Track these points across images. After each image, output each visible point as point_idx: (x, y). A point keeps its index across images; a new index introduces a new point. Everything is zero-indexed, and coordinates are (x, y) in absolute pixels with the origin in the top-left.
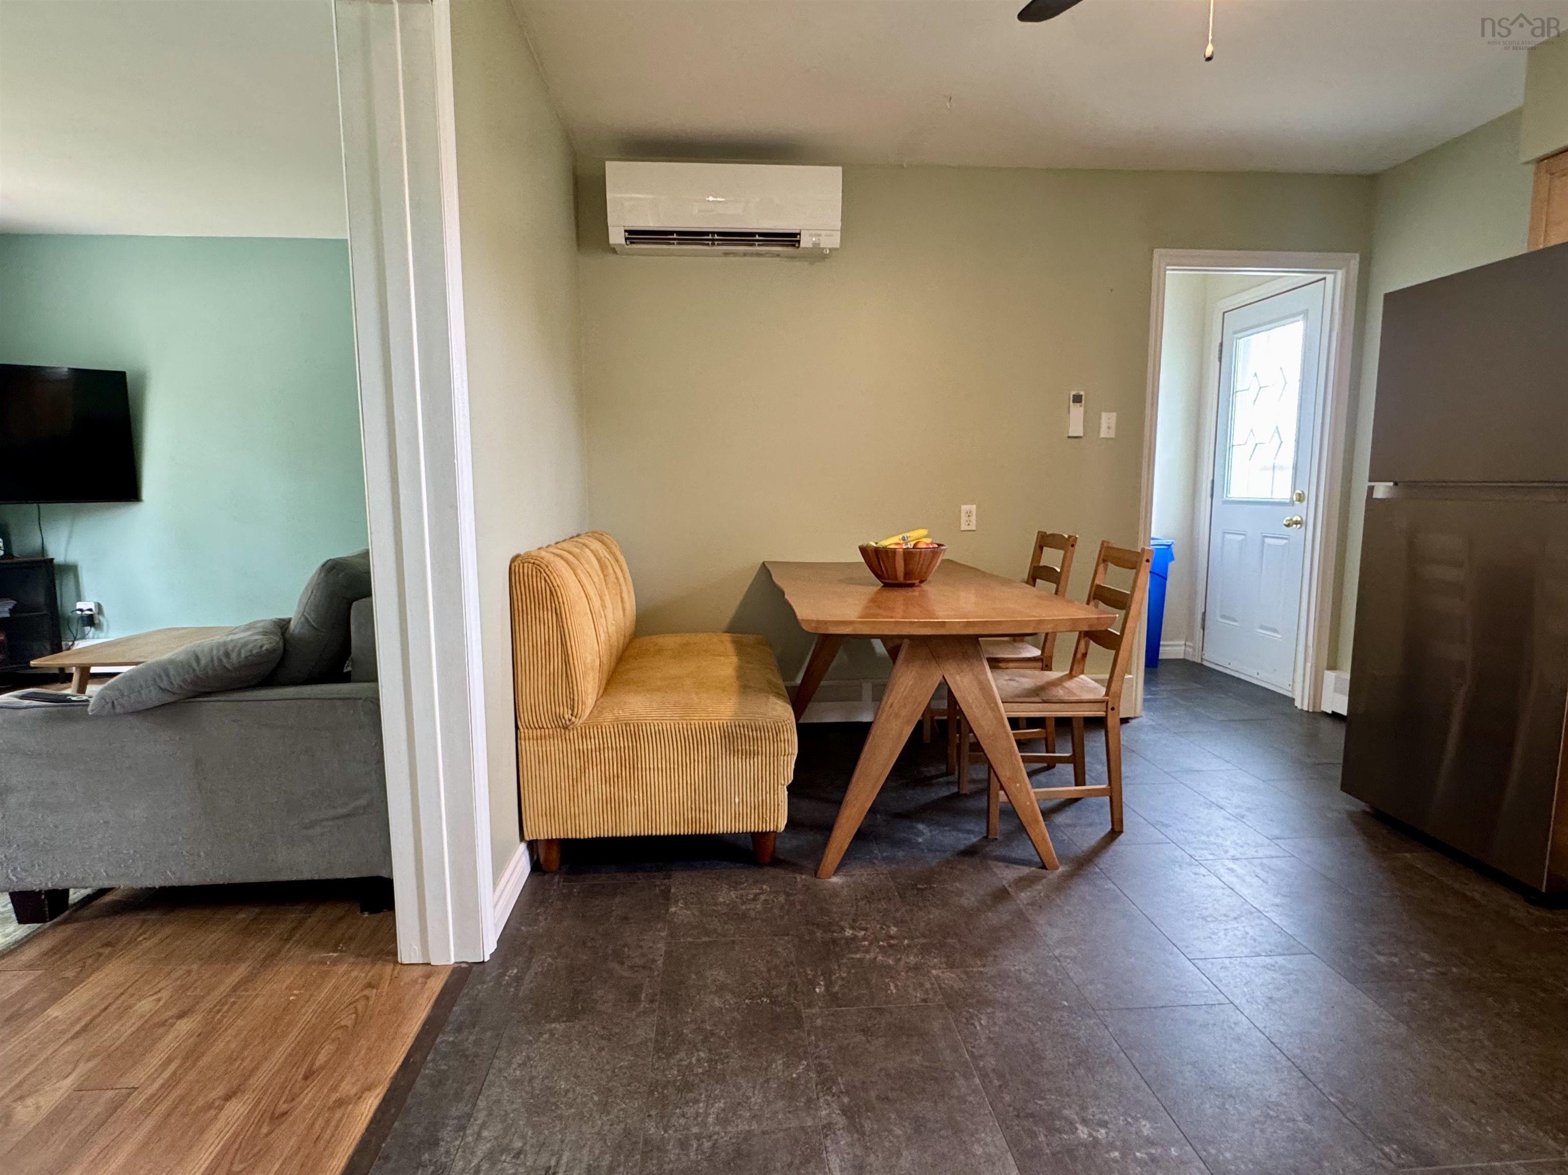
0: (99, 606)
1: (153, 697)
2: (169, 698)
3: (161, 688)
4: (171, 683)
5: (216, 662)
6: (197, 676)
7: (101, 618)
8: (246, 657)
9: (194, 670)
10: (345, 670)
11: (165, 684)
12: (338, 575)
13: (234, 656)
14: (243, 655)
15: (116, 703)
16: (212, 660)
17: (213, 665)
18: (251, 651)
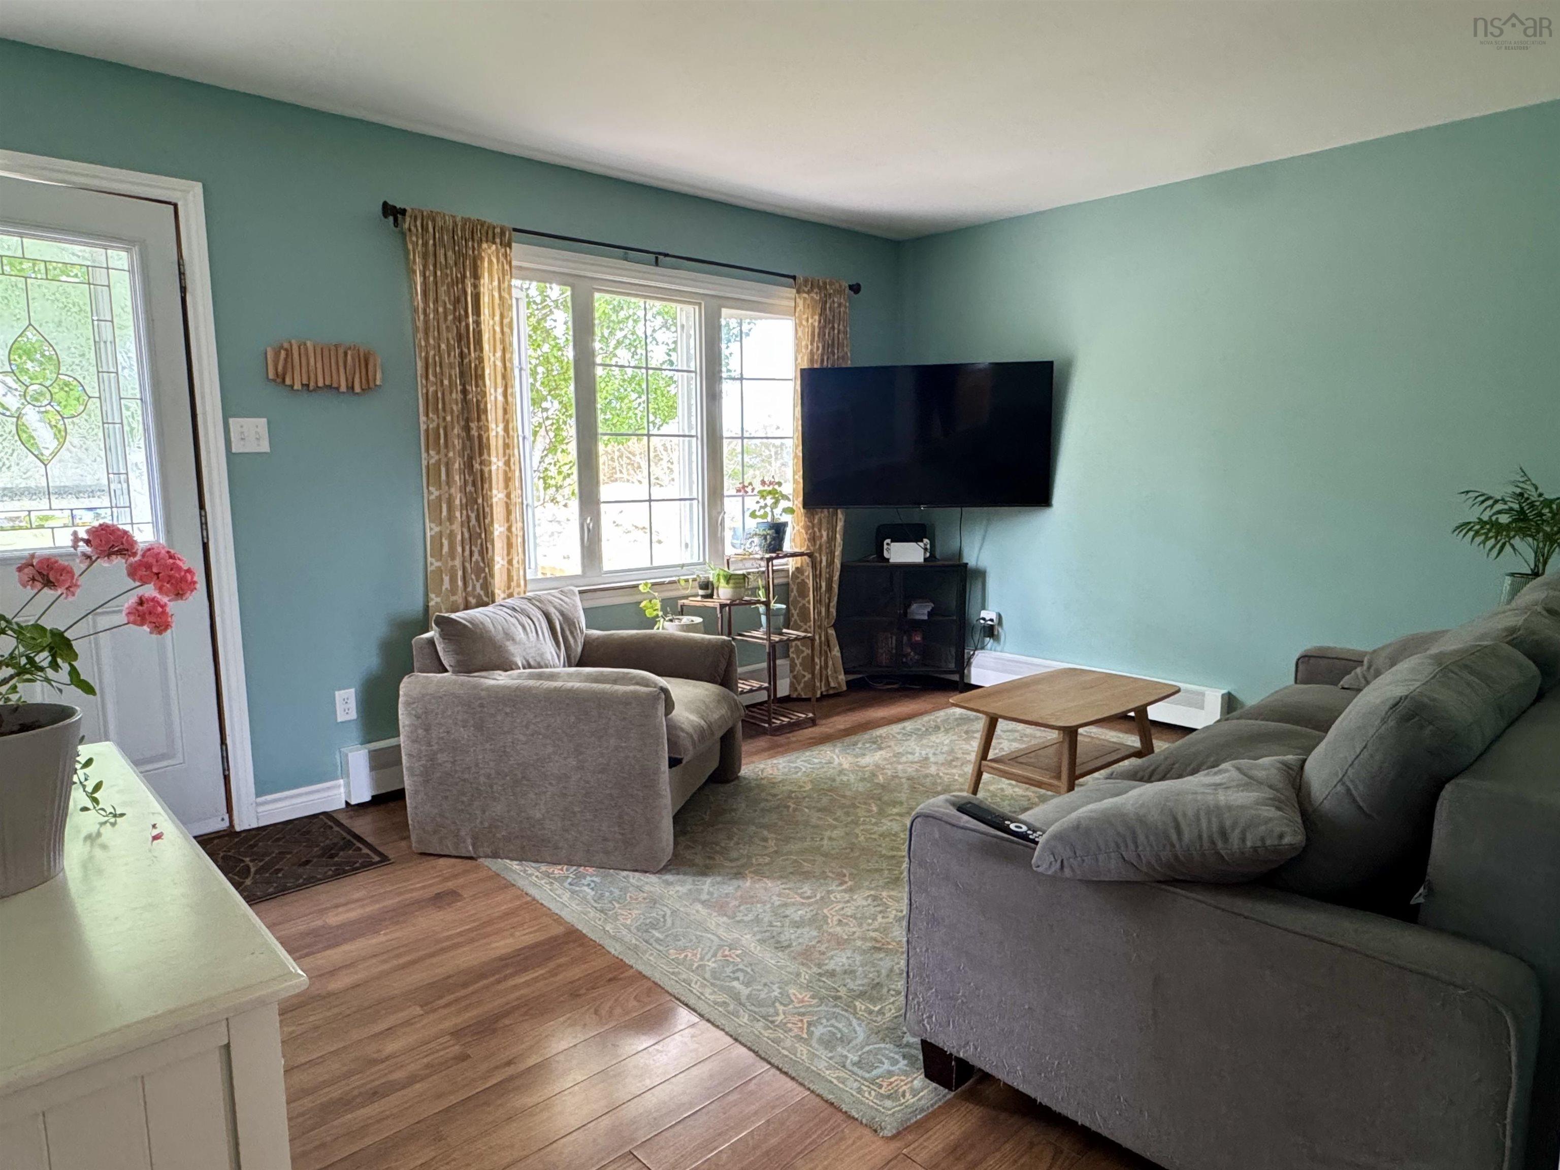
0: (1000, 617)
1: (1112, 869)
2: (1132, 876)
3: (1123, 858)
4: (1139, 856)
5: (1206, 844)
6: (1176, 857)
7: (1000, 630)
8: (1255, 849)
9: (1173, 846)
10: (1413, 902)
11: (1130, 855)
12: (1421, 727)
13: (1235, 837)
14: (1249, 844)
15: (1065, 863)
16: (1200, 837)
17: (1201, 846)
18: (1263, 839)
